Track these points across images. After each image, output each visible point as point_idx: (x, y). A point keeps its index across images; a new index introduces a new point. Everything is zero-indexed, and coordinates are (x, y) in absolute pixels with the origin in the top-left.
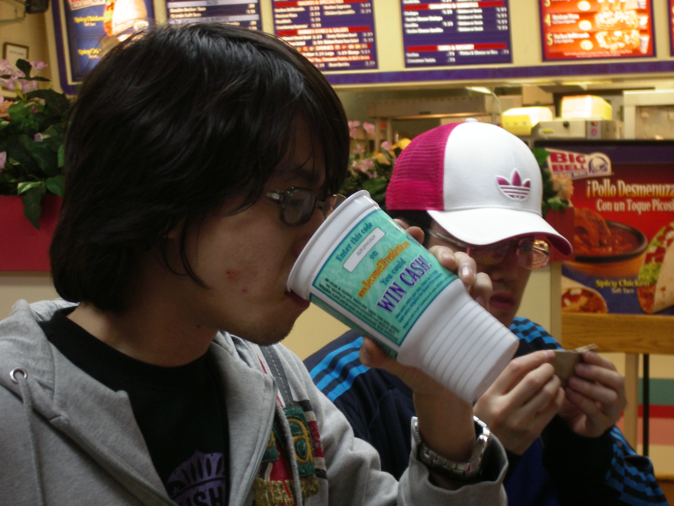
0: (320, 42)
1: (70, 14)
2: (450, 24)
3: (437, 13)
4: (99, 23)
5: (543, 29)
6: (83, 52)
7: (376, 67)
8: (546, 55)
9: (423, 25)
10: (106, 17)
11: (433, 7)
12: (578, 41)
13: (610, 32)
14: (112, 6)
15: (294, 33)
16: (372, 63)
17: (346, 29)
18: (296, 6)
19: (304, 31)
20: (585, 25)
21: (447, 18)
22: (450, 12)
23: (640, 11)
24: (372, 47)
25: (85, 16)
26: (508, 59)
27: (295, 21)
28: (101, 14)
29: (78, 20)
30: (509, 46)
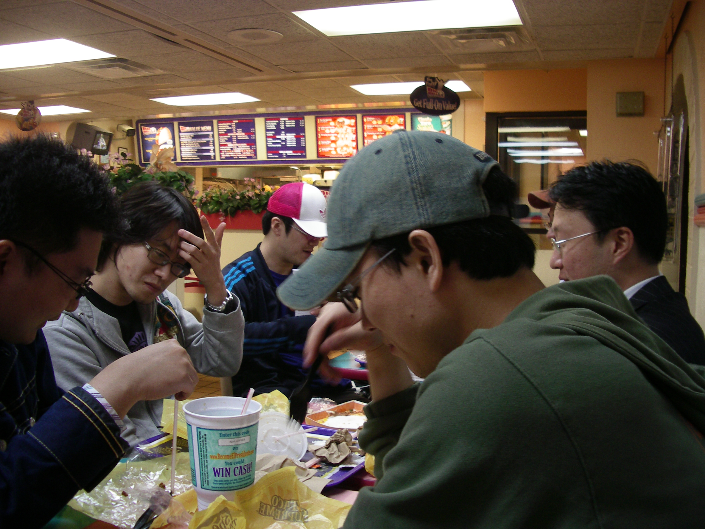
0: (236, 149)
1: (143, 137)
2: (284, 143)
3: (279, 139)
4: (154, 140)
5: (318, 146)
6: (148, 151)
7: (256, 158)
8: (319, 155)
9: (274, 143)
10: (157, 138)
11: (278, 137)
12: (330, 151)
13: (342, 148)
14: (159, 134)
15: (226, 145)
16: (255, 157)
17: (245, 144)
18: (227, 135)
19: (230, 145)
20: (333, 145)
21: (283, 141)
22: (284, 139)
23: (353, 141)
24: (255, 151)
25: (149, 138)
26: (305, 156)
27: (227, 141)
28: (155, 137)
29: (146, 139)
30: (305, 152)
